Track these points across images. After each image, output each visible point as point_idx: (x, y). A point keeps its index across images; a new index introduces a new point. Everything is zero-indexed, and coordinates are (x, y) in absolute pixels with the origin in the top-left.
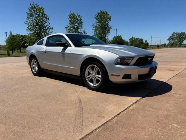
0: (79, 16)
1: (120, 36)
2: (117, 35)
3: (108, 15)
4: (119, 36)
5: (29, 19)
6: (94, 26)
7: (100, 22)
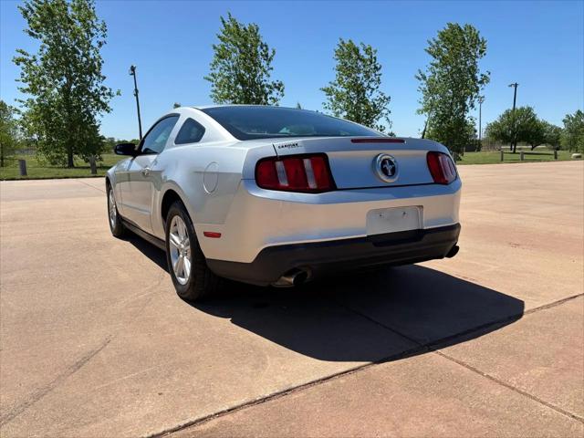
0: (368, 51)
1: (529, 110)
2: (518, 106)
3: (477, 36)
4: (522, 109)
5: (221, 66)
6: (425, 78)
7: (444, 62)
